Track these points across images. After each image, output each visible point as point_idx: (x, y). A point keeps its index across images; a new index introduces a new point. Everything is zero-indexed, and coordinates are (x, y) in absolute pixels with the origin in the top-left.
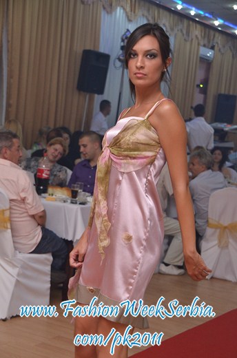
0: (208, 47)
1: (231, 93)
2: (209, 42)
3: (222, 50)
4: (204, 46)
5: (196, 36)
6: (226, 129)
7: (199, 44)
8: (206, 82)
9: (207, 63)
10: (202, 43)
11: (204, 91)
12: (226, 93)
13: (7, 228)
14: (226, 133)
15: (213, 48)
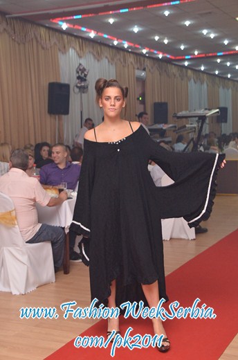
0: (141, 70)
1: (163, 101)
2: (141, 65)
3: (152, 70)
4: (138, 69)
5: (131, 63)
6: (164, 128)
7: (134, 68)
8: (143, 95)
9: (142, 81)
10: (136, 67)
11: (143, 102)
12: (160, 101)
13: (15, 224)
14: (165, 131)
15: (144, 70)
